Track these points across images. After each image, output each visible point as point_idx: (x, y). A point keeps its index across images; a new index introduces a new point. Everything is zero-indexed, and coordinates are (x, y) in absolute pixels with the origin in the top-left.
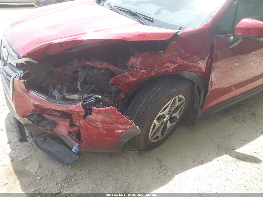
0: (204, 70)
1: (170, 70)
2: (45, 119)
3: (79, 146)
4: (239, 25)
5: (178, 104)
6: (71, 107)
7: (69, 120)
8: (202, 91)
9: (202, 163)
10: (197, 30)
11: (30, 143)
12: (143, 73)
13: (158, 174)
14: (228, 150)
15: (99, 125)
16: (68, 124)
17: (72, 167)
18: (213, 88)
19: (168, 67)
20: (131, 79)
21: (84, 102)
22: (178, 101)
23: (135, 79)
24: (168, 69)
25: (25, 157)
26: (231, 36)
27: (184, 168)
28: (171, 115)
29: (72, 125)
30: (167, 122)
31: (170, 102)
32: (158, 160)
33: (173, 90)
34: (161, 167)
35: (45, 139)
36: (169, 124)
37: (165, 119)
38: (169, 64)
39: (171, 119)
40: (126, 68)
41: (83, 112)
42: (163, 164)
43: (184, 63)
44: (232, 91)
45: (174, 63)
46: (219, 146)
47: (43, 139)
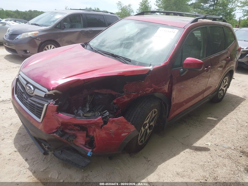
0: (167, 91)
1: (148, 92)
2: (66, 133)
3: (92, 152)
4: (185, 62)
5: (154, 115)
6: (95, 120)
7: (86, 132)
8: (167, 105)
9: (175, 155)
10: (161, 66)
11: (44, 158)
12: (134, 95)
13: (147, 166)
14: (189, 146)
15: (111, 131)
16: (85, 135)
17: (84, 170)
18: (174, 103)
19: (147, 90)
20: (126, 99)
21: (102, 116)
22: (154, 114)
23: (129, 99)
24: (147, 92)
25: (44, 168)
26: (181, 68)
27: (164, 160)
28: (150, 124)
29: (87, 135)
30: (147, 130)
31: (150, 114)
32: (145, 158)
33: (152, 105)
34: (148, 162)
35: (62, 151)
36: (148, 131)
37: (147, 127)
38: (148, 89)
39: (150, 127)
40: (123, 92)
41: (102, 123)
42: (149, 159)
43: (156, 87)
44: (184, 105)
45: (151, 88)
46: (183, 144)
47: (60, 151)
